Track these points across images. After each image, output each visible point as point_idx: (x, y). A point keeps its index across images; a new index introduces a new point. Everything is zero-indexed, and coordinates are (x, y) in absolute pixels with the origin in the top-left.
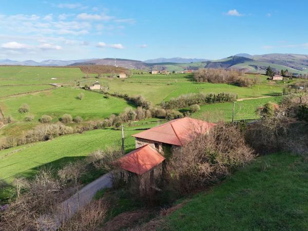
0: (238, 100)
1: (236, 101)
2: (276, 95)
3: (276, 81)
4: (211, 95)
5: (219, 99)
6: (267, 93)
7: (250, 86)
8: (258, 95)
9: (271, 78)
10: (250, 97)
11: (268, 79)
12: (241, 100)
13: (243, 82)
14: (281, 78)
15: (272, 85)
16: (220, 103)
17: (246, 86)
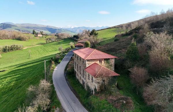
0: (24, 48)
1: (23, 49)
2: (43, 44)
3: (39, 37)
4: (6, 47)
5: (12, 49)
6: (37, 43)
7: (27, 40)
8: (34, 45)
9: (36, 35)
10: (30, 46)
11: (35, 36)
12: (26, 48)
13: (23, 38)
14: (41, 36)
15: (39, 39)
16: (13, 51)
17: (25, 40)
